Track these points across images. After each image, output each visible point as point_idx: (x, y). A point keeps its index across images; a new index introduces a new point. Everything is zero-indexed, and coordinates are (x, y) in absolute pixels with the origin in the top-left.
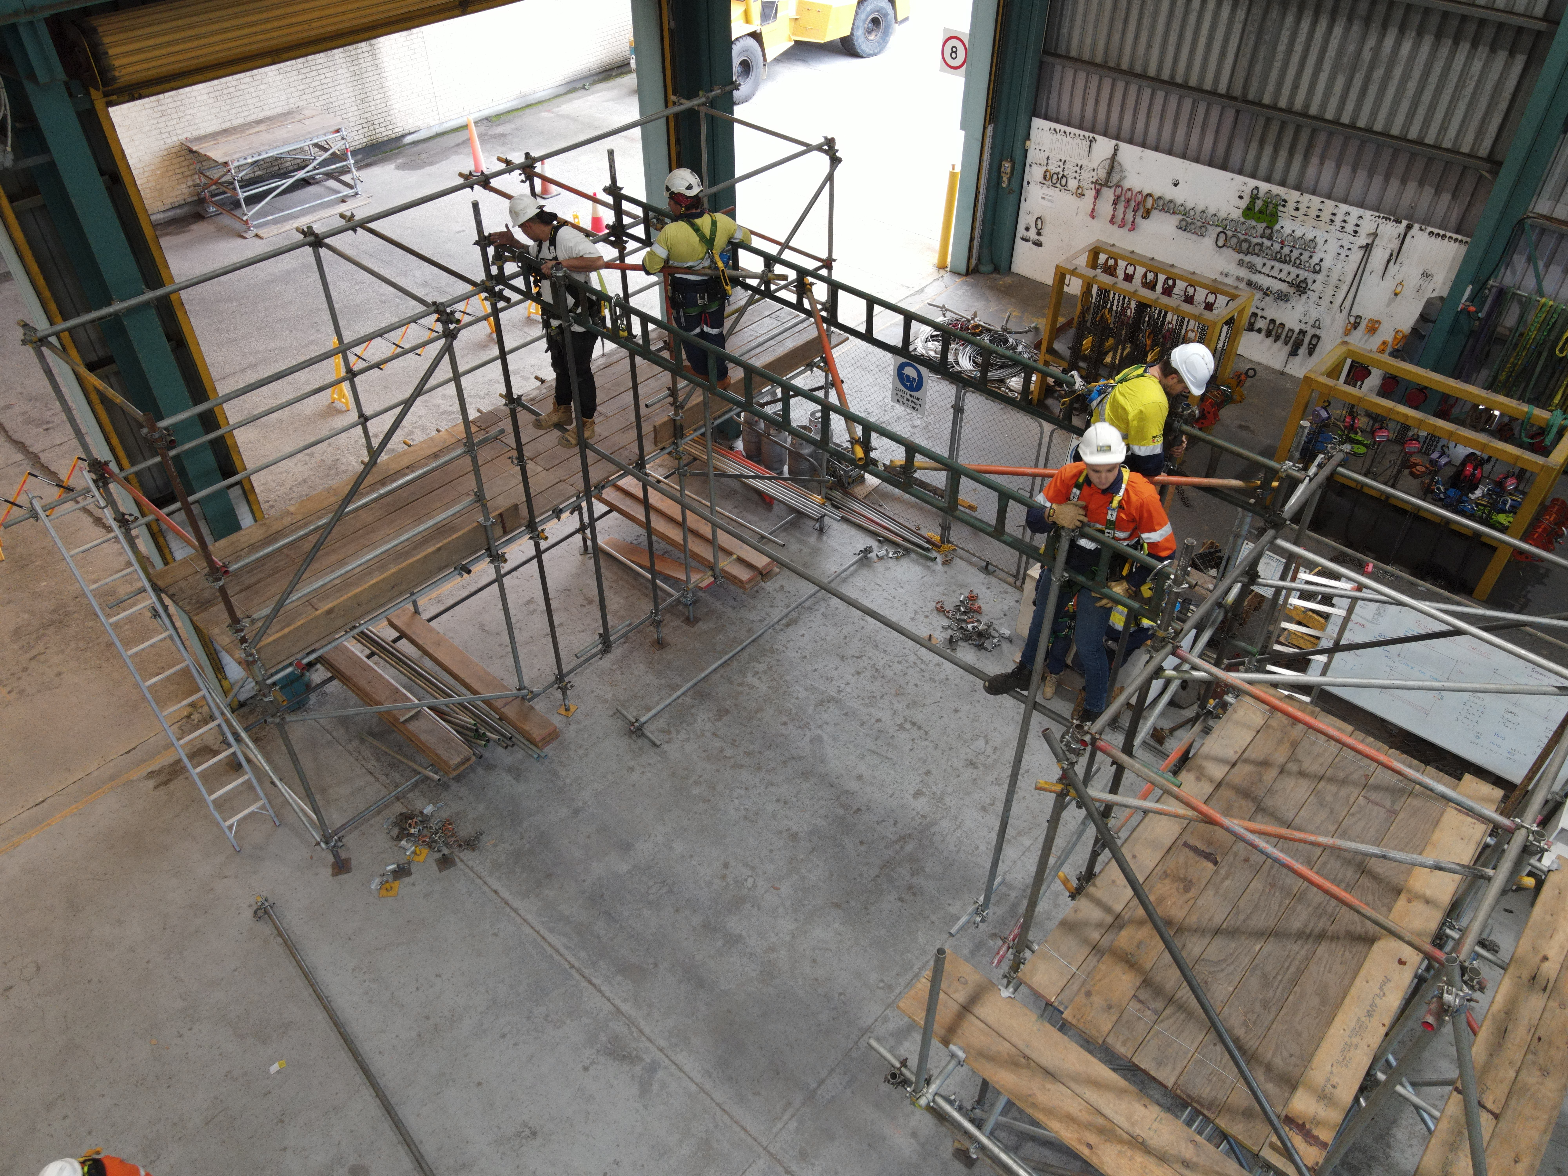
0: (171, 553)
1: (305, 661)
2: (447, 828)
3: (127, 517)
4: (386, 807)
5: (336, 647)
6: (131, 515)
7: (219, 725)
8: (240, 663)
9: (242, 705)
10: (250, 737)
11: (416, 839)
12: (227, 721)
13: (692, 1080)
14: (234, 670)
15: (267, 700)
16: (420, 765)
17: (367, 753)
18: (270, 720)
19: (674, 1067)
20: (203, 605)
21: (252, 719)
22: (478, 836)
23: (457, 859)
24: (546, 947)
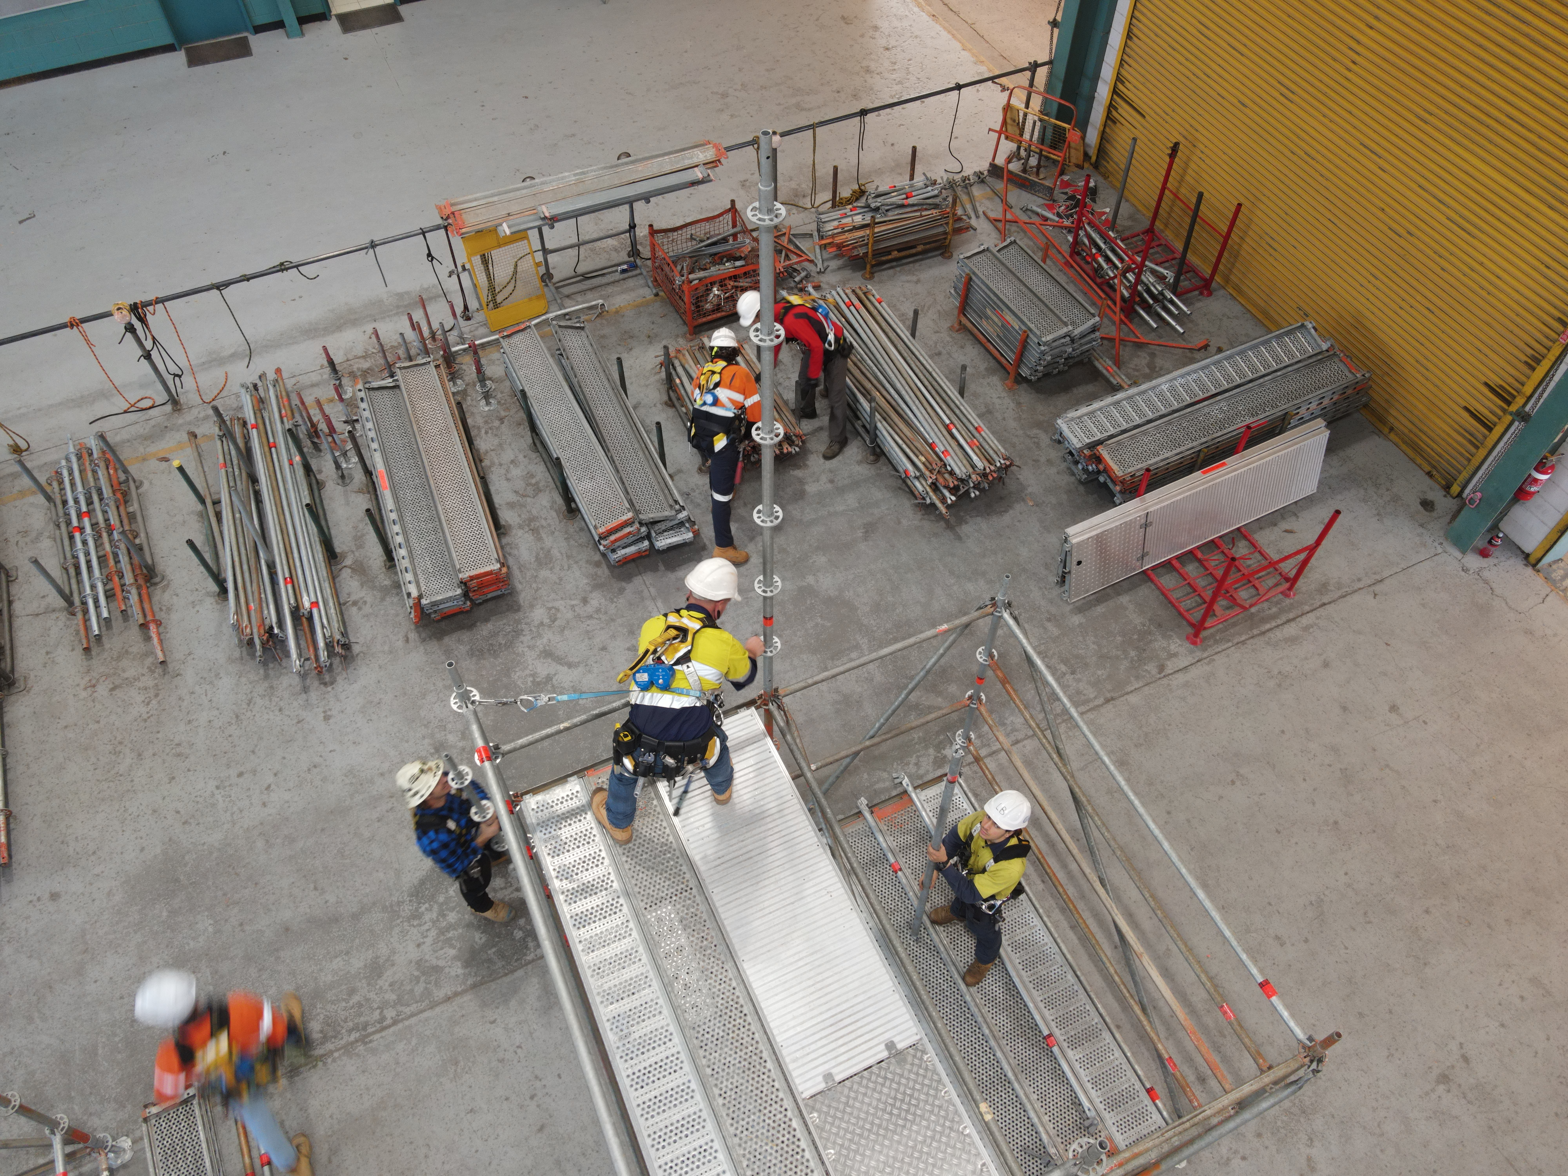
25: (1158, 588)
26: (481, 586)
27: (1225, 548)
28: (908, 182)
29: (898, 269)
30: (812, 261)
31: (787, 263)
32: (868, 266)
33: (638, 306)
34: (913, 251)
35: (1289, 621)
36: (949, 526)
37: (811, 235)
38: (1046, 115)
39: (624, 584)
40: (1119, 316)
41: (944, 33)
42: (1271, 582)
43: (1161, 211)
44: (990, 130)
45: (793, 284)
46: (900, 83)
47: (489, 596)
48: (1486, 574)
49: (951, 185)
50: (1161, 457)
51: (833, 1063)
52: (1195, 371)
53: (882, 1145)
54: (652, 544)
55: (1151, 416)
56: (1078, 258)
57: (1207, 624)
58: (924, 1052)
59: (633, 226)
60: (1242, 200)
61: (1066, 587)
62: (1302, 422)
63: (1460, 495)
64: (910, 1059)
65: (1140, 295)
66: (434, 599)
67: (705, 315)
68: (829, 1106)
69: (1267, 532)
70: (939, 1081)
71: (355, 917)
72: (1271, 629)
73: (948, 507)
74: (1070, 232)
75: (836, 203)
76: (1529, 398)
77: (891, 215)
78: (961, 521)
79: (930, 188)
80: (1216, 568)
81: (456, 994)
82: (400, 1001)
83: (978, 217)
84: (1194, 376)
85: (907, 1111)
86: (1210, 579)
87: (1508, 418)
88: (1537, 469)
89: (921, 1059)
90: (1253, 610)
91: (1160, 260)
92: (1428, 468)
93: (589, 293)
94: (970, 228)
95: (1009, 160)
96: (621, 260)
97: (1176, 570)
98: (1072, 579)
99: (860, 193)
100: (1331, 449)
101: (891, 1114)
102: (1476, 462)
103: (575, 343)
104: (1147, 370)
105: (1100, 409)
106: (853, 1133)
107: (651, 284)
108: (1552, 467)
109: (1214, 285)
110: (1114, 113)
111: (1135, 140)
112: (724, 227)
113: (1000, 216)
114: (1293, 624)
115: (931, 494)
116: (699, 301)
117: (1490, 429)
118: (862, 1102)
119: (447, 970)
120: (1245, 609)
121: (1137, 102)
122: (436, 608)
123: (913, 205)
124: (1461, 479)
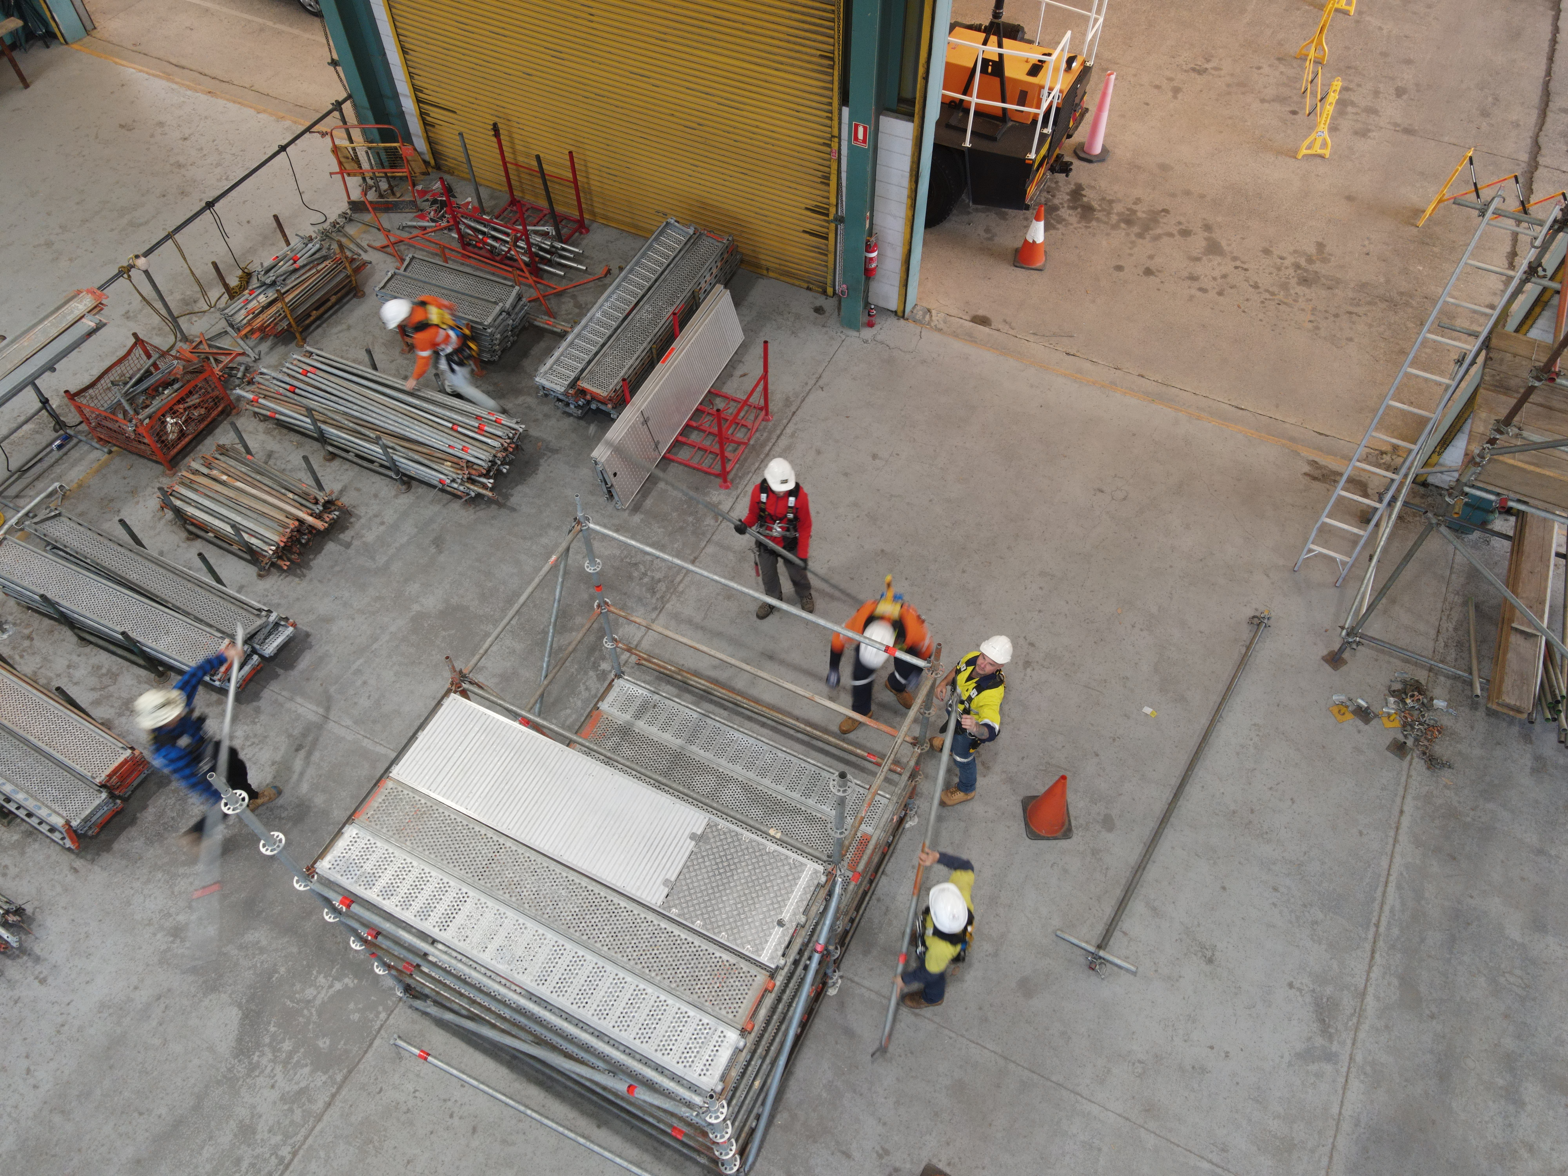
0: (1531, 326)
1: (1511, 504)
2: (1434, 730)
3: (1540, 269)
4: (1416, 664)
5: (1545, 519)
6: (1544, 270)
7: (1393, 480)
8: (1466, 454)
9: (1425, 484)
10: (1401, 510)
11: (1403, 709)
12: (1402, 484)
13: (1341, 1107)
14: (1455, 455)
15: (1447, 499)
16: (1479, 670)
17: (1456, 615)
18: (1430, 515)
19: (1343, 1080)
20: (1502, 387)
21: (1417, 501)
22: (1447, 765)
23: (1409, 757)
24: (1380, 889)
25: (680, 463)
26: (123, 778)
27: (708, 409)
28: (286, 249)
29: (325, 325)
30: (244, 354)
31: (221, 366)
32: (298, 335)
33: (98, 471)
34: (329, 304)
35: (779, 437)
36: (501, 505)
37: (226, 332)
38: (371, 142)
39: (255, 704)
40: (531, 279)
41: (230, 105)
42: (752, 417)
43: (513, 182)
44: (331, 174)
45: (237, 382)
46: (218, 165)
47: (135, 784)
48: (879, 338)
49: (325, 235)
50: (627, 367)
51: (664, 872)
52: (613, 292)
53: (727, 895)
54: (261, 656)
55: (601, 341)
56: (470, 248)
57: (728, 469)
58: (716, 825)
59: (45, 402)
60: (572, 148)
61: (616, 498)
62: (707, 293)
63: (834, 293)
64: (710, 835)
65: (537, 255)
66: (83, 816)
67: (174, 446)
68: (679, 898)
69: (729, 383)
70: (737, 834)
71: (197, 1108)
72: (771, 449)
73: (492, 490)
74: (450, 230)
75: (232, 293)
76: (837, 205)
77: (290, 283)
78: (507, 497)
79: (310, 245)
80: (710, 426)
81: (333, 1096)
82: (287, 1136)
83: (366, 251)
84: (615, 296)
85: (729, 865)
86: (711, 437)
87: (833, 226)
88: (867, 251)
89: (717, 830)
90: (752, 442)
91: (535, 221)
92: (806, 285)
93: (36, 483)
94: (365, 264)
95: (365, 193)
96: (50, 439)
97: (684, 443)
98: (617, 490)
99: (247, 277)
100: (737, 303)
101: (720, 874)
102: (831, 264)
103: (60, 530)
104: (577, 311)
105: (562, 354)
106: (704, 901)
107: (97, 446)
108: (876, 245)
109: (586, 222)
110: (428, 118)
111: (461, 134)
112: (139, 363)
113: (385, 242)
114: (783, 437)
115: (472, 487)
116: (161, 436)
117: (826, 239)
118: (698, 881)
119: (312, 1085)
120: (746, 444)
121: (442, 103)
122: (89, 824)
123: (304, 266)
124: (829, 281)
